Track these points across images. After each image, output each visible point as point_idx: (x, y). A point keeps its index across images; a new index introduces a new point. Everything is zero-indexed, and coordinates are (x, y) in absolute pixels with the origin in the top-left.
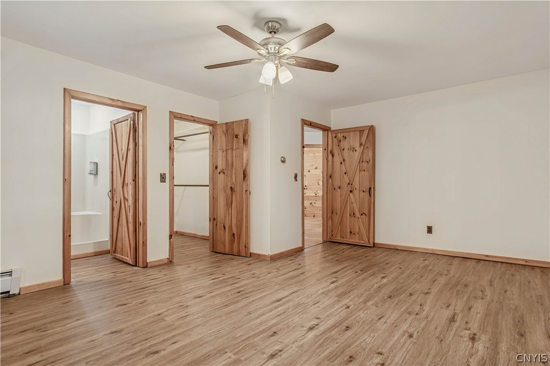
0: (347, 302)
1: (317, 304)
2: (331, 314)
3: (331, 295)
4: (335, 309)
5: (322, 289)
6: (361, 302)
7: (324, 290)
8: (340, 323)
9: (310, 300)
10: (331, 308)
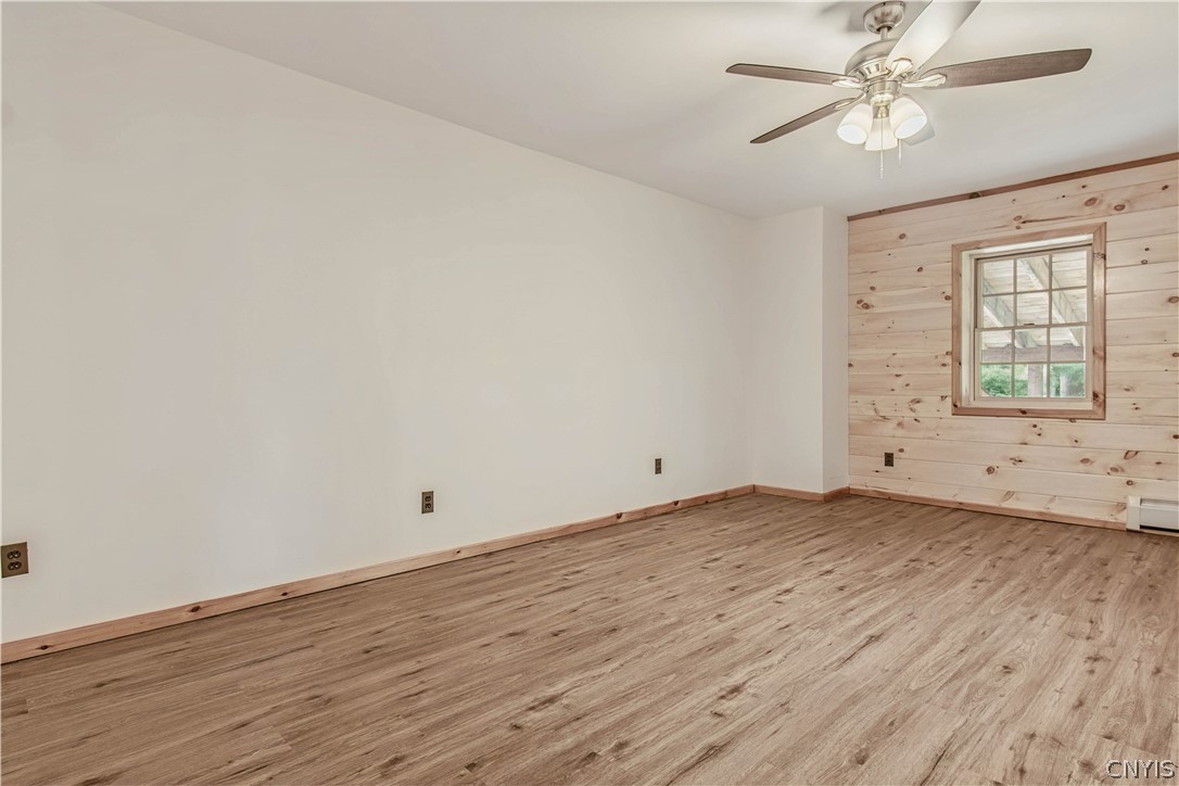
0: (716, 625)
1: (783, 625)
2: (755, 607)
3: (751, 645)
4: (747, 615)
5: (771, 667)
6: (687, 624)
7: (765, 663)
8: (742, 595)
9: (800, 637)
10: (753, 618)
